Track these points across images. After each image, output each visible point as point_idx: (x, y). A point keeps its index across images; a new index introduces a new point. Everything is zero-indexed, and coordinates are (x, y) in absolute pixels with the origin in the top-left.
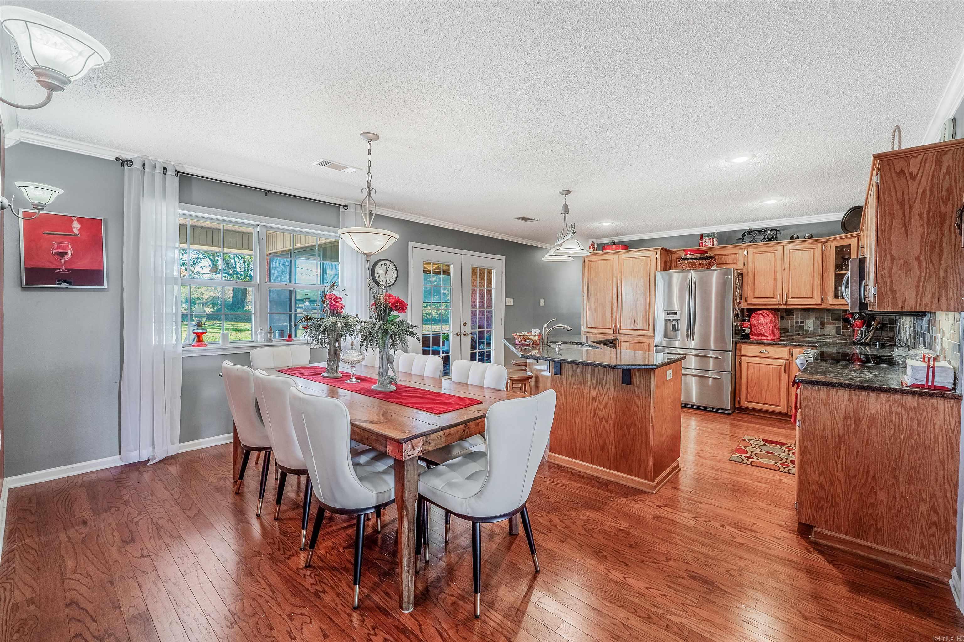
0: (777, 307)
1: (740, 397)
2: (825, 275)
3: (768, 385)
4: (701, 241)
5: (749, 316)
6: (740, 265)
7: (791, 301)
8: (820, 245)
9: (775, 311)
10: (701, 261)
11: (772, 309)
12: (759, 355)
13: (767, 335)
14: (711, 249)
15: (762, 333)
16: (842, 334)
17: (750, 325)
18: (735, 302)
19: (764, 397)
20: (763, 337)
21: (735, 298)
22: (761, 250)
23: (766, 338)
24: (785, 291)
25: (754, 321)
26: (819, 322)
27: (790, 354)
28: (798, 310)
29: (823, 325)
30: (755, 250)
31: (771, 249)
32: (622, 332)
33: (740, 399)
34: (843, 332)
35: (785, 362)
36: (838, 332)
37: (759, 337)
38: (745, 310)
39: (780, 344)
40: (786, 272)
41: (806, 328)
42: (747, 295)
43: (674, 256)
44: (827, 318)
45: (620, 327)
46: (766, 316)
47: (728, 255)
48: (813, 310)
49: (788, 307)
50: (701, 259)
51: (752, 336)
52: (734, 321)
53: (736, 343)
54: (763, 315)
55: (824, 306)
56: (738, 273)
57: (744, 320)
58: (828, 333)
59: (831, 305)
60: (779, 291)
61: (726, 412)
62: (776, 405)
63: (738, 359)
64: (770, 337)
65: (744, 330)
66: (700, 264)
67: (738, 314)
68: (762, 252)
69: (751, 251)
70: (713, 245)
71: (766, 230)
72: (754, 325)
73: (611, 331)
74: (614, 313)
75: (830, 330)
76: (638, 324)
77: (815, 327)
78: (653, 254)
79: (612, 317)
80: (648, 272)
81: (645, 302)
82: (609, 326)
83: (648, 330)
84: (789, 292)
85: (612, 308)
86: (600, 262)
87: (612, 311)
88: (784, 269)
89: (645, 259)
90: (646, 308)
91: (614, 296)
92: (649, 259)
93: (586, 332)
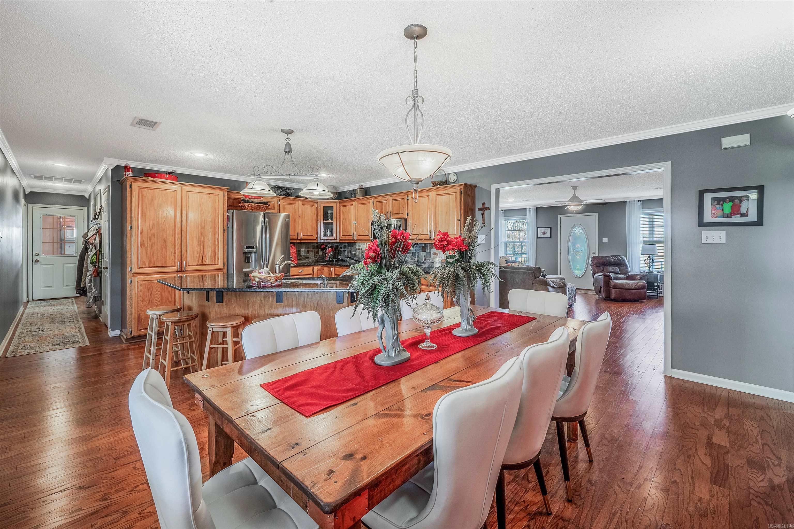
2: (317, 222)
8: (315, 204)
24: (300, 231)
26: (306, 250)
29: (308, 252)
31: (292, 202)
32: (188, 268)
36: (314, 255)
40: (301, 218)
44: (310, 248)
55: (317, 241)
60: (297, 231)
68: (288, 204)
69: (282, 202)
73: (175, 269)
74: (178, 249)
75: (311, 255)
76: (207, 259)
77: (305, 253)
78: (221, 193)
79: (175, 253)
80: (217, 209)
81: (215, 238)
82: (172, 263)
83: (217, 264)
84: (302, 231)
85: (176, 244)
86: (157, 191)
87: (175, 246)
88: (299, 217)
89: (212, 196)
90: (215, 243)
91: (178, 230)
92: (217, 196)
93: (137, 273)
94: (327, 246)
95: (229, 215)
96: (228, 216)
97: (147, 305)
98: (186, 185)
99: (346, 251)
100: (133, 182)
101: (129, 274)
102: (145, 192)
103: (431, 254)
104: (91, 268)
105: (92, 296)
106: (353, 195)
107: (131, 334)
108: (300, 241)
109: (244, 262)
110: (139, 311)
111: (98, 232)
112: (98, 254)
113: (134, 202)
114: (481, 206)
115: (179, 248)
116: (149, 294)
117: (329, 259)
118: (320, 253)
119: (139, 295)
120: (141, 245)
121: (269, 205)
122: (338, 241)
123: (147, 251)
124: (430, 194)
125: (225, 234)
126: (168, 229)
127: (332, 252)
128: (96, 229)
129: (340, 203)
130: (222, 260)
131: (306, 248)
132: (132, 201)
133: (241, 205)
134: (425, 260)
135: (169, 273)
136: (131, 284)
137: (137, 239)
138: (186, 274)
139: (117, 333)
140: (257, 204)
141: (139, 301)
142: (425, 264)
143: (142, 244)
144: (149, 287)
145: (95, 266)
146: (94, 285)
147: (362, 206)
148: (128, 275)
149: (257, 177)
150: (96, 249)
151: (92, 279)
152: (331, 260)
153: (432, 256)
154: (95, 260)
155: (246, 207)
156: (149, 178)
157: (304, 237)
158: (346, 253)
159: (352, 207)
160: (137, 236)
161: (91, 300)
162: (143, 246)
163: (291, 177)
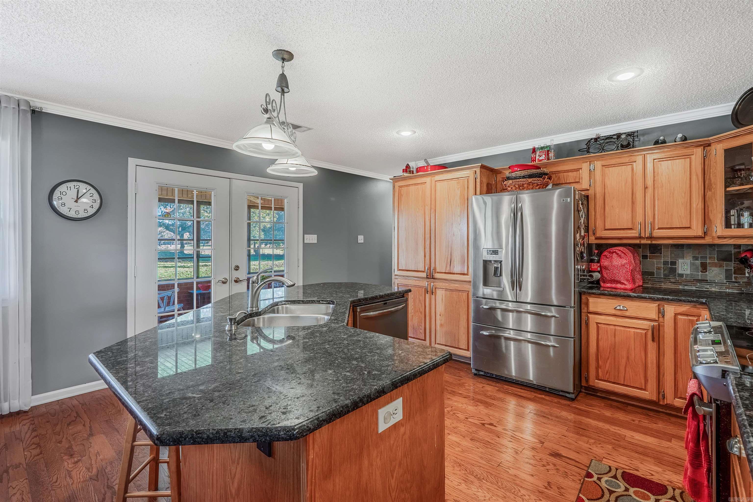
0: (637, 242)
1: (588, 371)
2: (709, 194)
3: (628, 358)
4: (533, 155)
5: (599, 255)
6: (585, 185)
7: (657, 233)
8: (699, 151)
9: (634, 248)
10: (530, 180)
11: (630, 245)
12: (614, 312)
13: (625, 282)
14: (546, 165)
15: (617, 279)
16: (733, 280)
17: (600, 266)
18: (578, 236)
19: (622, 375)
20: (619, 286)
21: (577, 229)
22: (613, 162)
23: (623, 286)
24: (649, 220)
25: (605, 262)
26: (698, 262)
27: (659, 312)
28: (667, 246)
29: (704, 267)
30: (604, 163)
31: (626, 160)
32: (437, 276)
33: (588, 375)
34: (736, 278)
35: (652, 324)
36: (728, 277)
37: (614, 285)
38: (594, 247)
39: (645, 298)
40: (650, 192)
41: (680, 271)
42: (595, 227)
43: (499, 177)
44: (710, 258)
45: (435, 269)
46: (623, 255)
47: (568, 171)
48: (689, 246)
49: (654, 242)
50: (530, 176)
51: (604, 282)
52: (576, 262)
53: (580, 294)
54: (618, 254)
55: (708, 240)
56: (581, 194)
57: (592, 261)
58: (712, 279)
59: (719, 237)
60: (639, 218)
61: (567, 395)
62: (641, 389)
63: (584, 317)
64: (629, 286)
65: (591, 276)
66: (529, 184)
67: (582, 253)
68: (614, 165)
69: (598, 164)
70: (548, 159)
71: (619, 136)
72: (606, 268)
76: (455, 266)
78: (472, 174)
79: (425, 256)
83: (467, 274)
85: (425, 245)
86: (411, 187)
87: (425, 248)
88: (646, 188)
89: (461, 181)
91: (427, 229)
92: (466, 180)
93: (397, 276)
100: (395, 183)
102: (403, 191)
113: (396, 202)
115: (429, 250)
123: (404, 253)
162: (401, 248)
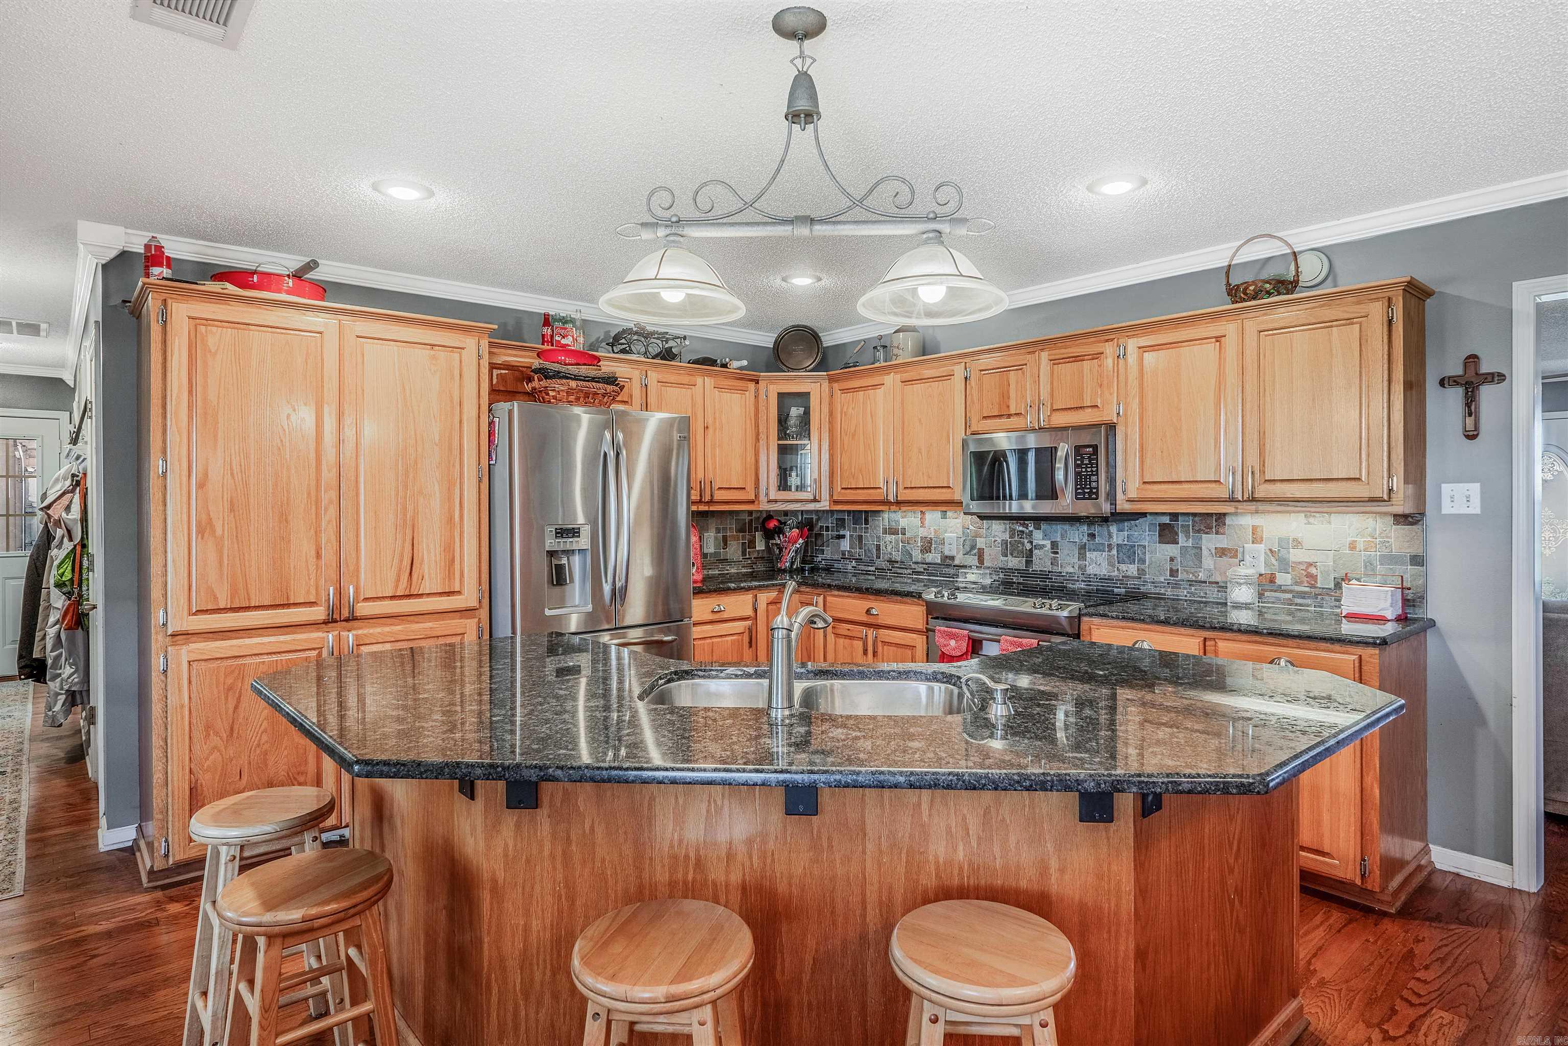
2: (757, 445)
4: (546, 331)
6: (635, 407)
7: (717, 495)
8: (752, 387)
16: (747, 556)
22: (670, 378)
24: (710, 475)
26: (720, 536)
29: (725, 541)
31: (686, 379)
32: (364, 609)
36: (744, 553)
40: (710, 432)
44: (730, 529)
55: (758, 506)
58: (731, 557)
59: (770, 502)
60: (700, 473)
68: (672, 384)
69: (653, 377)
73: (319, 613)
74: (328, 541)
75: (734, 551)
76: (426, 577)
77: (716, 547)
78: (470, 343)
79: (318, 556)
80: (456, 399)
81: (450, 499)
82: (308, 592)
83: (459, 593)
84: (715, 475)
85: (320, 526)
86: (254, 335)
87: (317, 533)
88: (706, 428)
89: (442, 354)
90: (451, 520)
91: (329, 475)
92: (456, 356)
93: (186, 634)
94: (785, 523)
95: (497, 420)
96: (491, 424)
97: (223, 748)
98: (353, 313)
99: (843, 537)
100: (169, 302)
101: (160, 637)
102: (215, 338)
103: (1205, 552)
104: (59, 601)
105: (62, 689)
106: (880, 354)
107: (167, 856)
108: (706, 508)
109: (548, 582)
110: (194, 770)
111: (78, 483)
112: (78, 556)
113: (175, 373)
114: (1456, 369)
115: (333, 538)
116: (231, 706)
117: (792, 563)
118: (760, 545)
119: (194, 714)
120: (201, 532)
121: (622, 388)
122: (824, 505)
123: (220, 552)
124: (1229, 328)
125: (482, 487)
126: (293, 472)
127: (801, 541)
128: (73, 476)
129: (831, 380)
130: (475, 575)
131: (718, 531)
132: (169, 369)
133: (534, 389)
134: (1174, 573)
135: (298, 629)
136: (165, 671)
137: (185, 507)
138: (355, 629)
139: (125, 835)
140: (585, 383)
141: (195, 734)
142: (1176, 586)
143: (205, 528)
144: (230, 681)
145: (69, 595)
146: (70, 654)
147: (918, 387)
148: (157, 641)
149: (668, 231)
150: (71, 539)
151: (63, 637)
152: (797, 569)
153: (1208, 562)
154: (70, 576)
155: (551, 393)
156: (228, 285)
157: (719, 496)
158: (845, 545)
159: (880, 392)
160: (185, 499)
161: (60, 703)
162: (206, 535)
163: (819, 229)
